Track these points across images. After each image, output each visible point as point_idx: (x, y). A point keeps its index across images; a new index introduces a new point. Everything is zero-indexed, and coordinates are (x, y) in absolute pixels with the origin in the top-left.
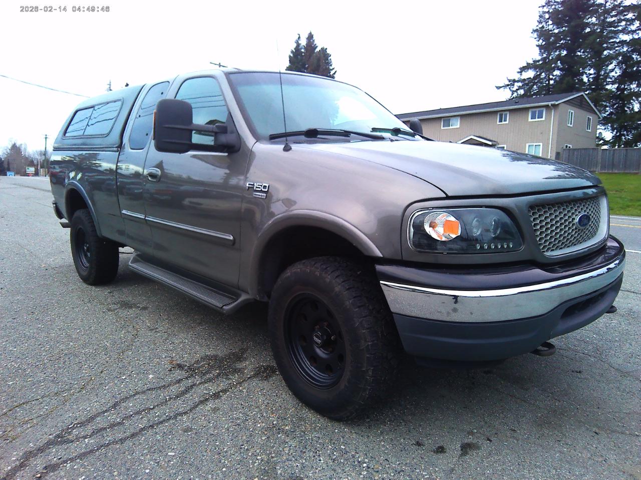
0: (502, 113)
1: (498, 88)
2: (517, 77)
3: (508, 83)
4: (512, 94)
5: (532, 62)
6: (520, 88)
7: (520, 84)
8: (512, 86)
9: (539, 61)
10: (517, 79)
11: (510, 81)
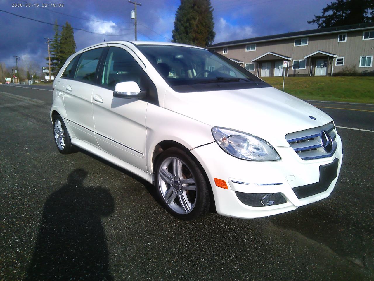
0: (340, 34)
1: (309, 23)
2: (321, 15)
3: (315, 19)
4: (319, 27)
5: (330, 4)
6: (324, 22)
7: (324, 19)
8: (318, 21)
9: (336, 4)
10: (321, 16)
11: (317, 17)
